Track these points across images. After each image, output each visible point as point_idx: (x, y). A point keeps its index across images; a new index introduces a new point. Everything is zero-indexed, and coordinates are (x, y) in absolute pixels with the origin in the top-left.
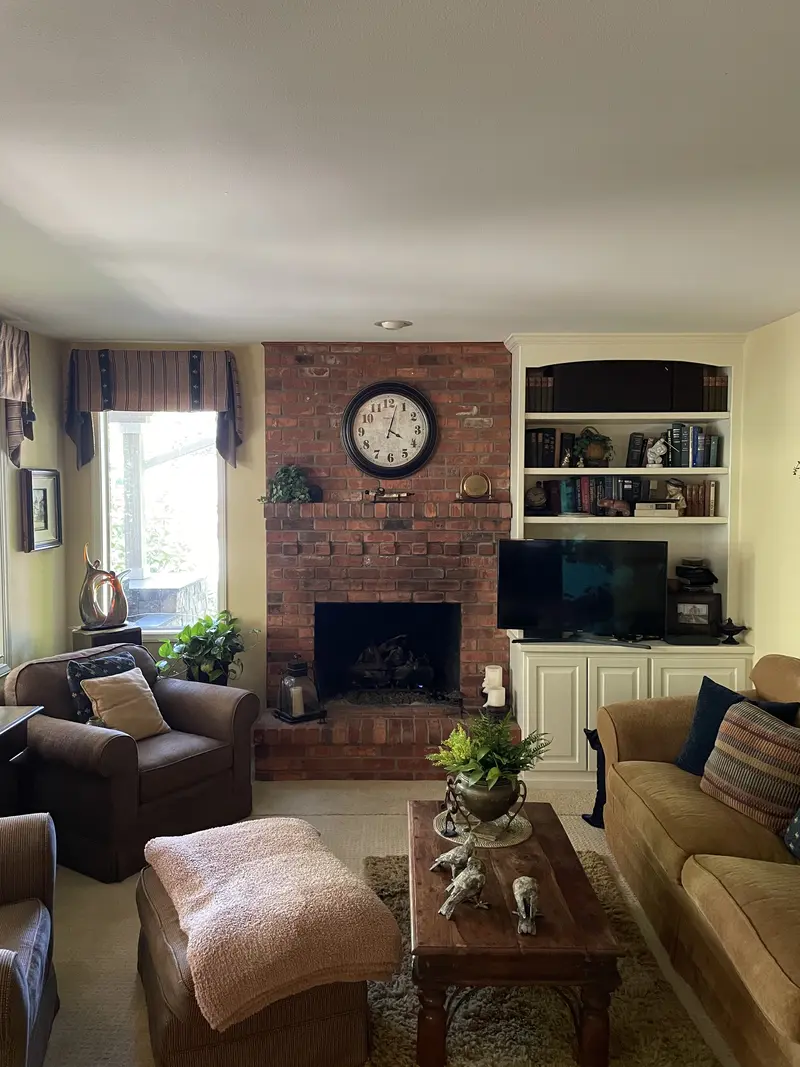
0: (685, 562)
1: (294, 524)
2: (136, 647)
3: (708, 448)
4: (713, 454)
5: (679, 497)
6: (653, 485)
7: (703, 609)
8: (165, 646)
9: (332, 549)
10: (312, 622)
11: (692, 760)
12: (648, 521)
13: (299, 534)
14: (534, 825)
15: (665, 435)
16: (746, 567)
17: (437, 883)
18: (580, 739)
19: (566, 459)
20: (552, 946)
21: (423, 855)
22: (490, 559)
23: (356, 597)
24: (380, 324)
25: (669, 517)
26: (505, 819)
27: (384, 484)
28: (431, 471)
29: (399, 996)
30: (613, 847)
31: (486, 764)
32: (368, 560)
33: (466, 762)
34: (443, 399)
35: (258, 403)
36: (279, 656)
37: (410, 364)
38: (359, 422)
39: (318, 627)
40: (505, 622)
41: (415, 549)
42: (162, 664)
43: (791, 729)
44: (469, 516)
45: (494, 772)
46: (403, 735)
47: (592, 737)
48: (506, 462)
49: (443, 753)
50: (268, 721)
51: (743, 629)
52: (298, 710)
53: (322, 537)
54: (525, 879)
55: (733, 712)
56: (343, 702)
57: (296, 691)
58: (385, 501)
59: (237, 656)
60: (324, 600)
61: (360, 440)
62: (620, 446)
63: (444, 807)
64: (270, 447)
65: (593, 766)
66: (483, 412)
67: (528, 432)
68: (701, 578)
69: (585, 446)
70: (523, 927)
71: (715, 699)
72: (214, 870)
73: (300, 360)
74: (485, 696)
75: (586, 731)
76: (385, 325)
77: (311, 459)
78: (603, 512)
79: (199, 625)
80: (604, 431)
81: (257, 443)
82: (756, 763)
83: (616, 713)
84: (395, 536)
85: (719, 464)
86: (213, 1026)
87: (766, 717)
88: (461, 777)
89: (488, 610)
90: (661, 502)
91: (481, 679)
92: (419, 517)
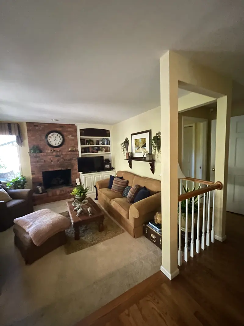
0: (106, 159)
1: (36, 157)
2: (1, 185)
3: (108, 142)
4: (108, 143)
5: (104, 149)
6: (101, 148)
7: (109, 166)
8: (8, 184)
9: (45, 161)
10: (42, 175)
11: (110, 187)
12: (100, 153)
13: (37, 159)
14: (88, 201)
15: (102, 140)
16: (114, 159)
17: (75, 212)
18: (93, 187)
19: (87, 144)
20: (95, 216)
21: (71, 209)
22: (75, 161)
23: (50, 170)
24: (52, 120)
25: (103, 153)
26: (84, 201)
27: (55, 149)
28: (64, 146)
29: (70, 232)
30: (99, 202)
31: (81, 193)
32: (52, 163)
33: (77, 193)
34: (65, 134)
35: (26, 134)
36: (35, 182)
37: (58, 128)
38: (49, 138)
39: (43, 176)
40: (79, 171)
41: (62, 160)
42: (8, 187)
43: (122, 180)
44: (71, 154)
45: (82, 194)
46: (62, 192)
47: (95, 187)
48: (77, 144)
49: (73, 193)
50: (34, 194)
51: (114, 168)
52: (41, 192)
53: (43, 159)
54: (89, 208)
55: (115, 179)
56: (49, 189)
57: (40, 188)
58: (55, 152)
59: (26, 183)
60: (44, 171)
61: (49, 141)
62: (95, 142)
63: (74, 201)
64: (29, 143)
65: (95, 191)
66: (72, 136)
67: (81, 140)
68: (108, 161)
69: (90, 142)
70: (90, 215)
71: (112, 178)
72: (32, 221)
73: (35, 126)
74: (77, 184)
75: (94, 186)
76: (54, 120)
77: (39, 145)
78: (94, 152)
79: (16, 179)
80: (93, 140)
81: (26, 141)
82: (118, 185)
83: (99, 182)
84: (57, 158)
85: (109, 144)
86: (37, 246)
87: (119, 179)
88: (76, 196)
89: (76, 170)
90: (102, 150)
91: (76, 181)
92: (62, 154)
